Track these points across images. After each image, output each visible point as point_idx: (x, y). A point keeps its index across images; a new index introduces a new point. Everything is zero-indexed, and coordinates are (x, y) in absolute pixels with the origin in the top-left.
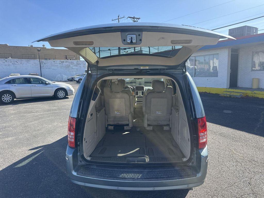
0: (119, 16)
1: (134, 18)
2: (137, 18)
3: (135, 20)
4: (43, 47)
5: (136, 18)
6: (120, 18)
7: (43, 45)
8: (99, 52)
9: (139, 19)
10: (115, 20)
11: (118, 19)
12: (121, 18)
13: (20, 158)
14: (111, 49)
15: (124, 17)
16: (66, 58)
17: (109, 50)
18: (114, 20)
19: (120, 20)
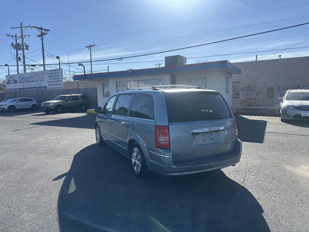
1: (41, 29)
2: (46, 30)
3: (43, 31)
5: (44, 29)
6: (23, 27)
9: (48, 30)
11: (21, 28)
12: (25, 27)
17: (6, 65)
18: (14, 28)
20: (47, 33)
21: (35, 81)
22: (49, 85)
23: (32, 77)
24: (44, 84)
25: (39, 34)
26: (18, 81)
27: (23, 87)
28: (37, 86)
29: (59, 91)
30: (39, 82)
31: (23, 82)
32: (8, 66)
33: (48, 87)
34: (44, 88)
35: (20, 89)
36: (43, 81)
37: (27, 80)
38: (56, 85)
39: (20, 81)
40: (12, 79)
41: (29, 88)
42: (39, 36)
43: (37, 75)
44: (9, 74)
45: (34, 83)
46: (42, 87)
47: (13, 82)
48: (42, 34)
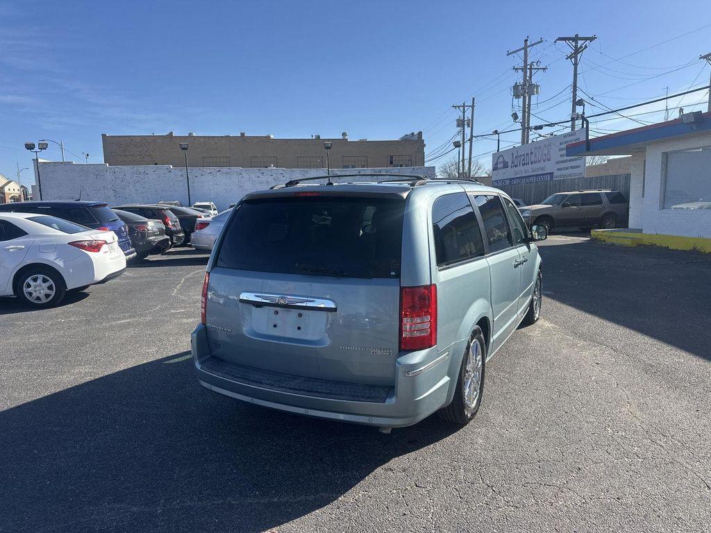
0: (526, 40)
1: (576, 39)
2: (586, 39)
3: (580, 43)
4: (341, 137)
5: (582, 39)
6: (530, 46)
7: (344, 134)
8: (471, 140)
9: (591, 39)
10: (515, 52)
11: (525, 48)
12: (533, 45)
13: (182, 351)
14: (499, 131)
15: (541, 42)
16: (391, 163)
17: (496, 132)
18: (513, 53)
19: (528, 49)
20: (586, 47)
21: (536, 162)
22: (558, 170)
23: (532, 153)
24: (549, 167)
25: (570, 51)
26: (510, 165)
27: (517, 176)
28: (537, 173)
29: (575, 183)
30: (542, 164)
31: (516, 166)
32: (498, 134)
33: (557, 173)
34: (549, 176)
35: (511, 179)
36: (549, 160)
37: (524, 159)
38: (571, 167)
39: (513, 163)
40: (501, 159)
41: (524, 177)
42: (570, 57)
43: (540, 147)
44: (498, 151)
45: (534, 166)
46: (545, 174)
47: (502, 165)
48: (577, 51)
